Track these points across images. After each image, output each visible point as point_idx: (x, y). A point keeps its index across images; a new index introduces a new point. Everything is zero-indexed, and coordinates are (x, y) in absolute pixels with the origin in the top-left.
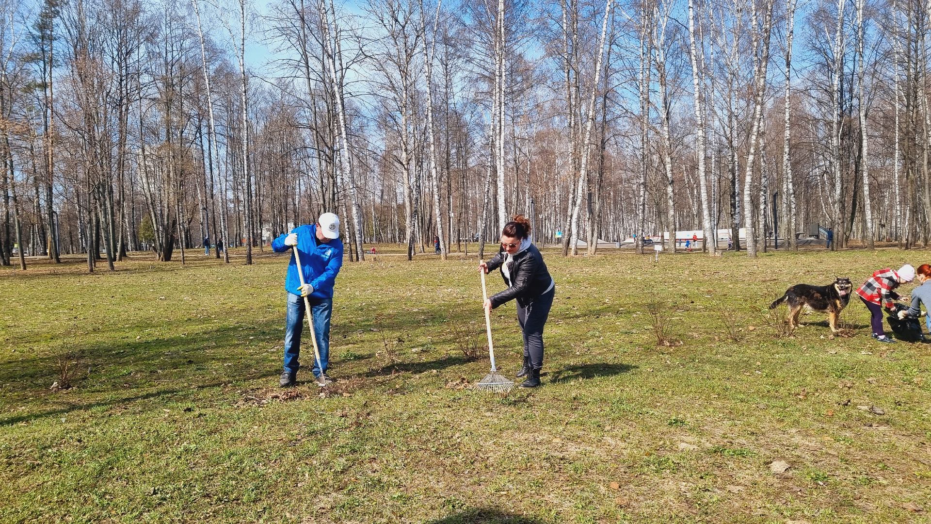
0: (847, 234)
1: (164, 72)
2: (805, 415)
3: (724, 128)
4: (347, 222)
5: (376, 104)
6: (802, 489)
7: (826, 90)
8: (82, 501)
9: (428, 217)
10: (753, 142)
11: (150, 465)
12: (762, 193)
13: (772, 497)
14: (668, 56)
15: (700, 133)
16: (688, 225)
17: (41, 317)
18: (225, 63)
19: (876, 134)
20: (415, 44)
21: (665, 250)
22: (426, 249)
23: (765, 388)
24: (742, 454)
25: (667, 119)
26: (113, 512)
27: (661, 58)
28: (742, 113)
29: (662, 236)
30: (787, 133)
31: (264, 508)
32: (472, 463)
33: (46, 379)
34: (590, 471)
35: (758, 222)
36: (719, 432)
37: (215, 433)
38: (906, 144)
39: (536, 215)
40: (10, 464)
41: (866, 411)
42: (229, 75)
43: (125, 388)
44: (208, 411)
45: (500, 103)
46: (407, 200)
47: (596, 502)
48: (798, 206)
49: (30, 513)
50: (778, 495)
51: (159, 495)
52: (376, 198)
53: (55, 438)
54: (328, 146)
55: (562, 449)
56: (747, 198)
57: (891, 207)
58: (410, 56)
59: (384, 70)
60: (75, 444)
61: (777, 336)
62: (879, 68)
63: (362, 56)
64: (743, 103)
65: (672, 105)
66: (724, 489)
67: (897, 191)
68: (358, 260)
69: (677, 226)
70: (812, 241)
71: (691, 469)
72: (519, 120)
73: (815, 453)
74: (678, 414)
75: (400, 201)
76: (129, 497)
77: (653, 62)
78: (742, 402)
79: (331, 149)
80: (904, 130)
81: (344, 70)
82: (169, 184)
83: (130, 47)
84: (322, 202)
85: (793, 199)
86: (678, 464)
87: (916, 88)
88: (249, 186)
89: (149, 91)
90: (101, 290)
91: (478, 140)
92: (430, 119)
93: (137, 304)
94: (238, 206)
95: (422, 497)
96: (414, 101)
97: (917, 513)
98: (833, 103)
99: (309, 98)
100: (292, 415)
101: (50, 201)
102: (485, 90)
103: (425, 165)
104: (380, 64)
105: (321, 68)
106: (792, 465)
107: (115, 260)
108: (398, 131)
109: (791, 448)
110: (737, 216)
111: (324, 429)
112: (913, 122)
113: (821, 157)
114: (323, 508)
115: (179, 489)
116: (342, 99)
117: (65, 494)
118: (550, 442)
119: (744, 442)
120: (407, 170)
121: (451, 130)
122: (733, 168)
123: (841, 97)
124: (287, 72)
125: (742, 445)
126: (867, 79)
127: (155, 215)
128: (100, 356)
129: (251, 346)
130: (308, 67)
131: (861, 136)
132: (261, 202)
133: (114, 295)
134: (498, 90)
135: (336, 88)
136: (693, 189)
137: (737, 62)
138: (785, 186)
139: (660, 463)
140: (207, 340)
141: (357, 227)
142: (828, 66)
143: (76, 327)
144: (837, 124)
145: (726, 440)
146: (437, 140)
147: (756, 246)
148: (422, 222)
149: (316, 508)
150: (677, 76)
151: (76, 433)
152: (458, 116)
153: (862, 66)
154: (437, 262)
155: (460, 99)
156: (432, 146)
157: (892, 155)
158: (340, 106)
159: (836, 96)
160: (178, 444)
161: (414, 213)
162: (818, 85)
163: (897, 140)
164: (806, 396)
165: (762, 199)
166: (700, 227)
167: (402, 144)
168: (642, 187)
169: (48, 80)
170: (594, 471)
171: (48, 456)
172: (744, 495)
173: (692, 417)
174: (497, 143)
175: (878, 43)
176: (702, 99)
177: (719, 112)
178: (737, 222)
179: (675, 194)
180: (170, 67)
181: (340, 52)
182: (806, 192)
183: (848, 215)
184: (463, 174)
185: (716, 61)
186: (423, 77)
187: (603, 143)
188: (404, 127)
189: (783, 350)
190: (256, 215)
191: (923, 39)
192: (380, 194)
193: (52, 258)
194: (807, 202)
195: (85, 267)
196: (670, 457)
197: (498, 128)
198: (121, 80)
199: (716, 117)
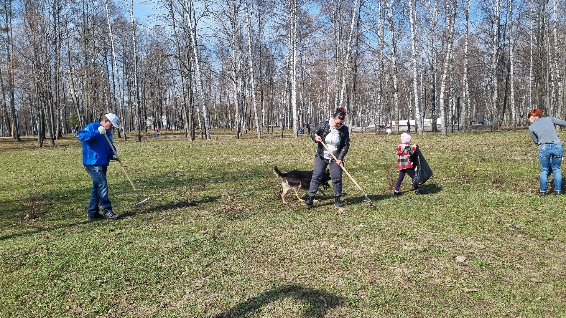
0: (501, 121)
1: (82, 21)
2: (476, 229)
3: (428, 58)
4: (200, 115)
5: (216, 42)
6: (474, 271)
7: (490, 35)
8: (53, 284)
9: (249, 112)
10: (446, 66)
11: (91, 263)
12: (451, 97)
13: (457, 276)
14: (395, 13)
15: (414, 61)
16: (406, 117)
17: (13, 175)
18: (121, 16)
19: (519, 61)
20: (240, 5)
21: (392, 131)
22: (248, 132)
23: (452, 214)
24: (439, 252)
25: (395, 52)
26: (73, 291)
27: (391, 15)
28: (439, 49)
29: (391, 124)
30: (466, 60)
31: (163, 287)
32: (284, 260)
33: (22, 213)
34: (352, 263)
35: (448, 114)
36: (426, 240)
37: (129, 244)
38: (536, 67)
39: (315, 111)
40: (6, 264)
41: (510, 227)
42: (123, 23)
43: (71, 218)
44: (124, 231)
45: (293, 42)
46: (236, 102)
47: (356, 280)
48: (472, 105)
49: (23, 292)
50: (460, 275)
51: (99, 280)
52: (217, 101)
53: (32, 248)
54: (187, 69)
55: (335, 251)
56: (442, 101)
57: (527, 105)
58: (237, 12)
59: (221, 21)
60: (45, 251)
61: (459, 183)
62: (521, 21)
63: (207, 12)
64: (440, 43)
65: (398, 43)
66: (429, 272)
67: (530, 96)
68: (206, 139)
69: (400, 117)
70: (479, 126)
71: (410, 261)
72: (305, 52)
73: (481, 251)
74: (402, 229)
75: (232, 103)
76: (81, 282)
77: (386, 17)
78: (439, 222)
79: (189, 70)
80: (536, 59)
81: (196, 21)
82: (87, 92)
83: (61, 5)
84: (184, 103)
85: (469, 100)
86: (403, 258)
87: (543, 33)
88: (138, 93)
89: (74, 33)
90: (48, 158)
91: (279, 64)
92: (250, 52)
93: (72, 167)
94: (131, 106)
95: (255, 279)
96: (239, 40)
97: (538, 284)
98: (494, 42)
99: (174, 38)
100: (174, 233)
101: (13, 103)
102: (284, 34)
103: (247, 80)
104: (218, 17)
105: (182, 20)
106: (468, 258)
107: (55, 139)
108: (230, 59)
109: (467, 248)
110: (436, 112)
111: (194, 241)
112: (540, 54)
113: (486, 75)
114: (198, 287)
115: (111, 277)
116: (195, 39)
117: (42, 281)
118: (328, 247)
119: (441, 245)
120: (236, 83)
121: (262, 58)
122: (434, 82)
123: (499, 39)
124: (160, 22)
125: (439, 247)
126: (514, 27)
127: (79, 112)
128: (53, 199)
129: (146, 192)
130: (174, 19)
131: (510, 63)
132: (145, 103)
133: (57, 161)
134: (292, 34)
135: (192, 32)
136: (409, 95)
137: (437, 17)
138: (464, 93)
139: (392, 258)
140: (118, 188)
141: (206, 119)
142: (491, 19)
143: (35, 181)
144: (496, 55)
145: (430, 244)
146: (255, 65)
147: (447, 129)
148: (245, 115)
149: (193, 287)
150: (400, 26)
151: (44, 245)
152: (267, 49)
153: (511, 20)
154: (255, 140)
155: (268, 40)
156: (252, 68)
157: (528, 74)
158: (194, 44)
159: (495, 38)
160: (107, 251)
161: (241, 110)
162: (485, 31)
163: (531, 65)
164: (476, 218)
165: (450, 101)
166: (414, 118)
167: (233, 67)
168: (379, 94)
169: (9, 26)
170: (355, 263)
171: (29, 259)
172: (441, 275)
173: (410, 231)
174: (292, 67)
175: (521, 6)
176: (415, 40)
177: (426, 48)
178: (435, 114)
179: (399, 98)
180: (86, 19)
181: (193, 9)
182: (476, 96)
183: (501, 110)
184: (271, 86)
185: (424, 16)
186: (246, 25)
187: (356, 67)
188: (234, 56)
189: (463, 191)
190: (143, 111)
191: (548, 4)
192: (219, 98)
193: (15, 138)
194: (477, 102)
195: (37, 144)
196: (398, 254)
197: (292, 57)
198: (55, 26)
199: (423, 51)
